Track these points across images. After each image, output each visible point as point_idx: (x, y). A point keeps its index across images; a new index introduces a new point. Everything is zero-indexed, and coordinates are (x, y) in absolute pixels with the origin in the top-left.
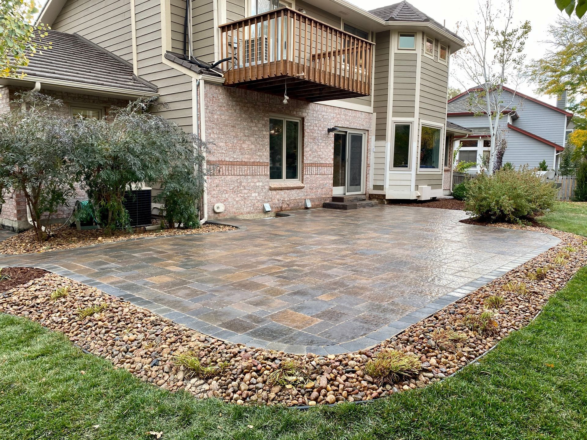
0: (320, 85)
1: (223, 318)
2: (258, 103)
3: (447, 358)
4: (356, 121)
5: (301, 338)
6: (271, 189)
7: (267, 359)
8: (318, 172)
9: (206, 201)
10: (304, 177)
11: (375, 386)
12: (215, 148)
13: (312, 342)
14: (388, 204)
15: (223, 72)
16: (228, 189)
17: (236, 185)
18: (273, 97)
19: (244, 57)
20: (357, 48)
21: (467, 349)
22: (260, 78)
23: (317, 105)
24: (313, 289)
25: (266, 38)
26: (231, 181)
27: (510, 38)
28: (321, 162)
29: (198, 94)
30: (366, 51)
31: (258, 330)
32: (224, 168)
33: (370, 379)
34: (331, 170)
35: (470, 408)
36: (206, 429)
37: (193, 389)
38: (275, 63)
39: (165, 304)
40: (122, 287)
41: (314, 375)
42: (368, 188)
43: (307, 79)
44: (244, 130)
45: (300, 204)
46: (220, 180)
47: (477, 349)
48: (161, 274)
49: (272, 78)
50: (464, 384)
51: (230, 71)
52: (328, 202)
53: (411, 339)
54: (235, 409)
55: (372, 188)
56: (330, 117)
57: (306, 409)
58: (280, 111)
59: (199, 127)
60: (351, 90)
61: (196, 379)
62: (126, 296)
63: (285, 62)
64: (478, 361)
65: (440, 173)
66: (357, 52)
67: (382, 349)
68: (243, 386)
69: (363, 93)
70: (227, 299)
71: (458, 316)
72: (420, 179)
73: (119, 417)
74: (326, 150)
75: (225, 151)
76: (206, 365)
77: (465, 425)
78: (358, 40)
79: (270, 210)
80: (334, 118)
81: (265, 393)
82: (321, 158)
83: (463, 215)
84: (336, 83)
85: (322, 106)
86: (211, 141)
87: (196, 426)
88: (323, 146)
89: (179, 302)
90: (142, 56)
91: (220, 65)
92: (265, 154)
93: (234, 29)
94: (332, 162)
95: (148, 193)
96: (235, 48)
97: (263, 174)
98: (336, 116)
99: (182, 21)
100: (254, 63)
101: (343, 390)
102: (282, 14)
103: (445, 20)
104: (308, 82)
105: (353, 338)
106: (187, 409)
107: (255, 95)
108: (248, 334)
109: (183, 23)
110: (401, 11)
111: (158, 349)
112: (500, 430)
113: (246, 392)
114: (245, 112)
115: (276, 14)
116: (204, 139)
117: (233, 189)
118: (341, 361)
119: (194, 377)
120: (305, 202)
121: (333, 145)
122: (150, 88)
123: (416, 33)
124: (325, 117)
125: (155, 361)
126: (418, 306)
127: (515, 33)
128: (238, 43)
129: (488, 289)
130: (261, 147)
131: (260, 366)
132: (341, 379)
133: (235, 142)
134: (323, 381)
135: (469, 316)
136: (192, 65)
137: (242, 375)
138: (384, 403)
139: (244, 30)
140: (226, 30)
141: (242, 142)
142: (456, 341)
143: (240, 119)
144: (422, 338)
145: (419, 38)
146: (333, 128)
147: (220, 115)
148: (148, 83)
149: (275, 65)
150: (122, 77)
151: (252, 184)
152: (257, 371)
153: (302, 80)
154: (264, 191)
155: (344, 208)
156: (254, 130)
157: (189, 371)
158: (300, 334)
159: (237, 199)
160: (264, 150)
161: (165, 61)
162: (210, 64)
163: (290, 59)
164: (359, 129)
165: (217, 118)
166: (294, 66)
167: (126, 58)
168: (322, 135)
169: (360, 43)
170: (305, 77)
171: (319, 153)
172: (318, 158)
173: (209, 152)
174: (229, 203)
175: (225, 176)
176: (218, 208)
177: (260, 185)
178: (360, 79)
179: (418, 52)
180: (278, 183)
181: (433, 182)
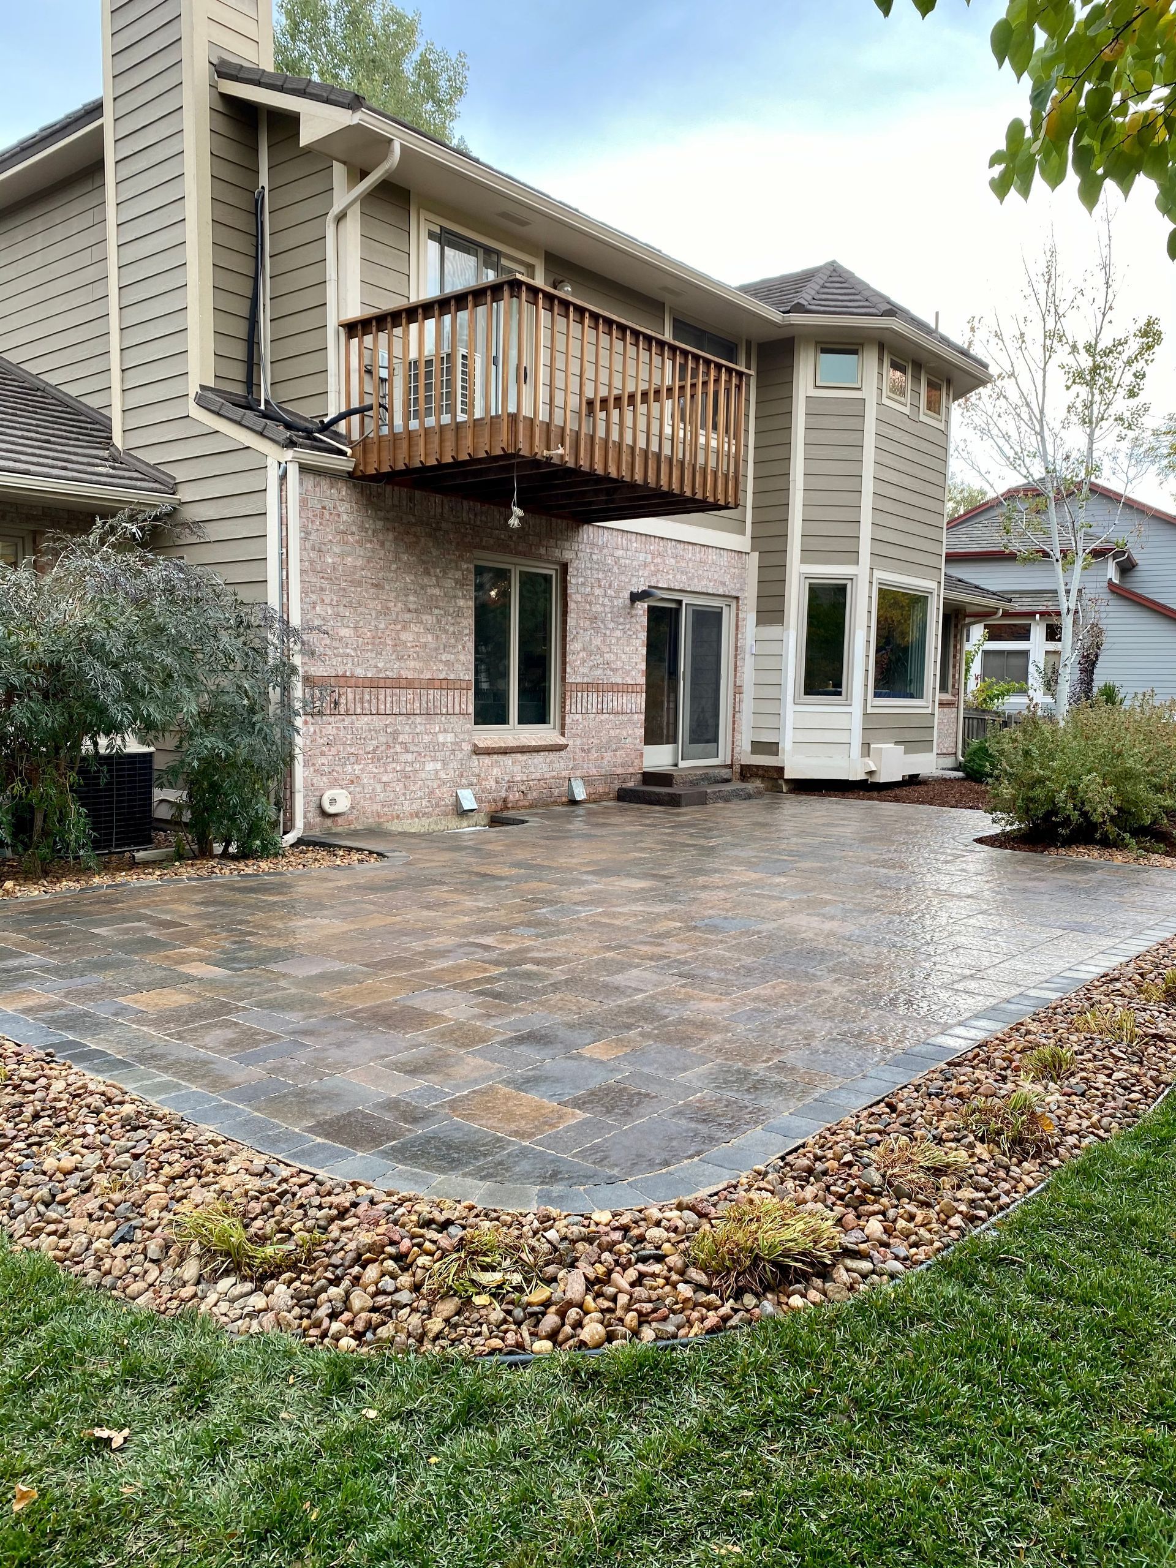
0: (607, 478)
1: (319, 1109)
2: (444, 525)
3: (911, 1218)
4: (706, 574)
5: (525, 1166)
6: (477, 751)
7: (428, 1223)
8: (605, 706)
9: (299, 784)
10: (568, 720)
11: (712, 1296)
12: (328, 642)
13: (555, 1177)
14: (790, 791)
15: (352, 442)
16: (361, 752)
17: (383, 739)
18: (485, 508)
19: (407, 404)
20: (705, 383)
21: (967, 1193)
22: (448, 459)
23: (600, 530)
24: (571, 1026)
25: (464, 357)
26: (370, 730)
27: (1108, 361)
28: (613, 680)
29: (282, 501)
30: (728, 391)
31: (412, 1143)
32: (350, 696)
33: (701, 1278)
34: (641, 701)
35: (962, 1357)
36: (247, 1421)
37: (224, 1307)
38: (488, 421)
39: (165, 1069)
40: (54, 1022)
41: (551, 1269)
42: (737, 750)
43: (571, 464)
44: (406, 595)
45: (556, 792)
46: (338, 728)
47: (995, 1191)
48: (162, 984)
49: (480, 461)
50: (951, 1290)
51: (368, 441)
52: (630, 785)
53: (819, 1166)
54: (331, 1363)
55: (749, 748)
56: (635, 563)
57: (525, 1364)
58: (503, 547)
59: (284, 586)
60: (688, 493)
61: (231, 1280)
62: (62, 1046)
63: (514, 418)
64: (994, 1227)
65: (929, 711)
66: (705, 394)
67: (741, 1193)
68: (359, 1300)
69: (721, 502)
70: (334, 1054)
71: (949, 1103)
72: (874, 727)
73: (13, 1388)
74: (627, 649)
75: (355, 649)
76: (262, 1239)
77: (947, 1407)
78: (708, 362)
79: (475, 807)
80: (646, 565)
81: (415, 1319)
82: (612, 670)
83: (984, 823)
84: (650, 474)
85: (615, 533)
86: (317, 623)
87: (221, 1412)
88: (618, 639)
89: (204, 1063)
90: (136, 398)
91: (343, 423)
92: (462, 658)
93: (380, 330)
94: (642, 680)
95: (144, 762)
96: (383, 380)
97: (457, 711)
98: (653, 558)
99: (244, 309)
100: (431, 422)
101: (628, 1309)
102: (506, 293)
103: (937, 314)
104: (576, 472)
105: (666, 1164)
106: (200, 1367)
107: (436, 504)
108: (385, 1154)
109: (245, 312)
110: (823, 287)
111: (136, 1195)
112: (1038, 1419)
113: (364, 1315)
114: (409, 547)
115: (490, 293)
116: (295, 621)
117: (374, 751)
118: (625, 1229)
119: (227, 1273)
120: (570, 786)
121: (643, 635)
122: (156, 481)
123: (862, 345)
124: (622, 561)
125: (124, 1228)
126: (848, 1074)
127: (1120, 348)
128: (390, 368)
129: (1034, 1027)
130: (452, 641)
131: (406, 1244)
132: (622, 1280)
133: (382, 626)
134: (573, 1285)
135: (978, 1102)
136: (268, 422)
137: (356, 1269)
138: (734, 1345)
139: (406, 333)
140: (360, 333)
141: (399, 627)
142: (938, 1171)
143: (394, 567)
144: (849, 1165)
145: (871, 358)
146: (644, 591)
147: (342, 556)
148: (150, 470)
149: (487, 428)
150: (82, 452)
151: (427, 738)
152: (398, 1258)
153: (555, 465)
154: (460, 756)
155: (674, 801)
156: (432, 596)
157: (213, 1257)
158: (524, 1152)
159: (385, 779)
160: (460, 647)
161: (196, 412)
162: (317, 421)
163: (527, 411)
164: (713, 595)
165: (333, 563)
166: (537, 430)
167: (93, 402)
168: (615, 609)
169: (712, 371)
170: (567, 459)
171: (606, 656)
172: (604, 669)
173: (310, 653)
174: (363, 787)
175: (354, 717)
176: (333, 801)
177: (449, 740)
178: (712, 463)
179: (869, 393)
180: (496, 736)
181: (911, 735)
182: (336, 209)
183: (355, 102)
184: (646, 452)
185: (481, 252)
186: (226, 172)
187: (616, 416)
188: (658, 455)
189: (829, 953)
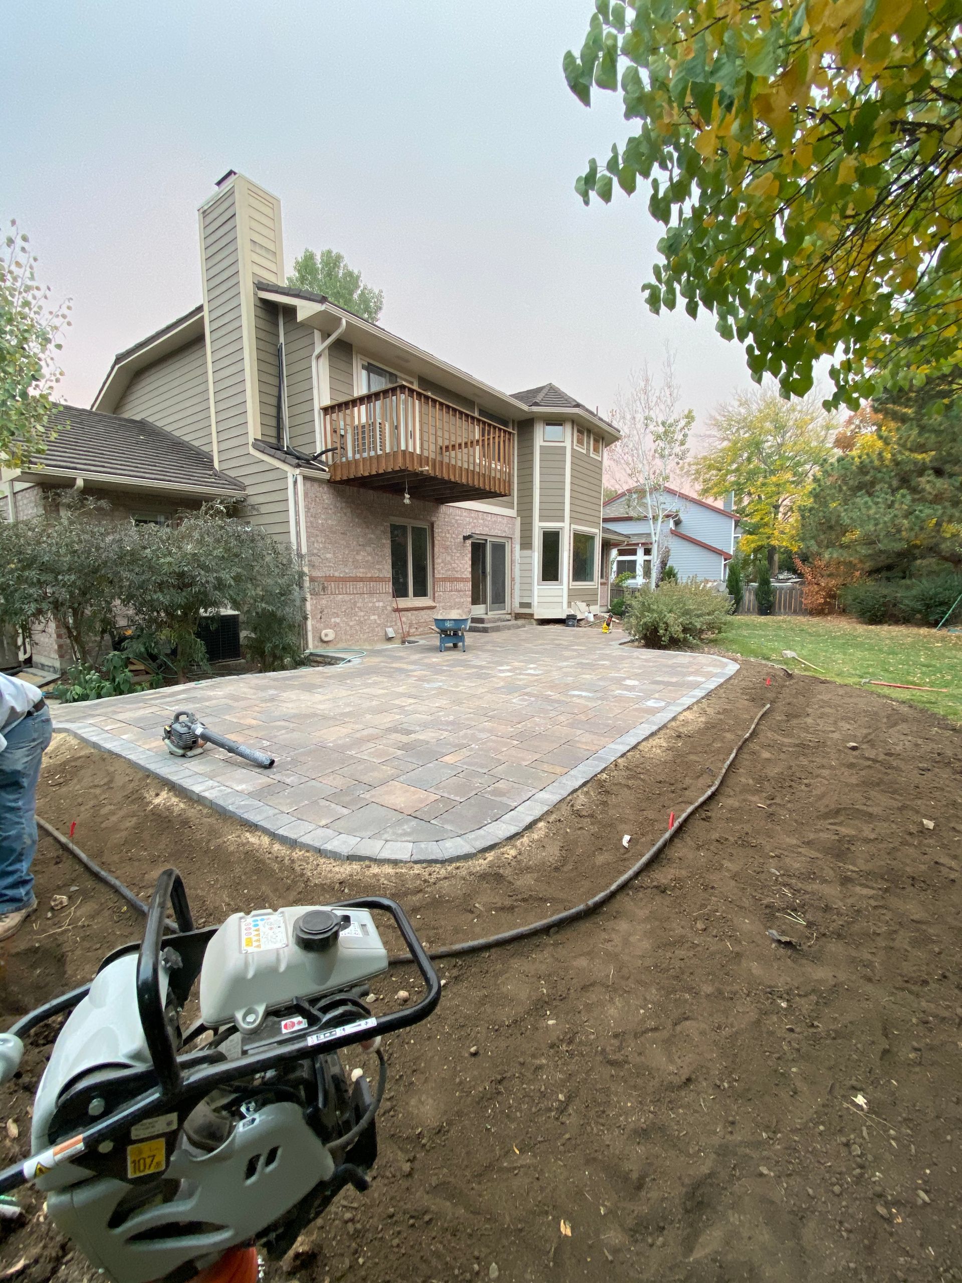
0: (450, 482)
2: (374, 505)
4: (498, 527)
6: (395, 610)
8: (453, 588)
9: (309, 627)
10: (436, 595)
12: (321, 560)
14: (537, 624)
15: (329, 465)
16: (339, 612)
17: (349, 606)
18: (394, 497)
19: (354, 447)
20: (494, 438)
22: (374, 473)
23: (449, 507)
25: (380, 424)
26: (343, 602)
27: (672, 429)
28: (456, 576)
29: (296, 493)
30: (504, 441)
32: (333, 586)
34: (469, 585)
38: (392, 453)
42: (514, 606)
43: (432, 475)
44: (358, 538)
46: (327, 601)
49: (389, 473)
51: (336, 464)
55: (518, 606)
56: (465, 522)
58: (403, 515)
59: (298, 534)
63: (404, 452)
65: (596, 587)
66: (494, 442)
69: (503, 493)
72: (573, 595)
74: (462, 562)
75: (334, 564)
78: (495, 427)
79: (394, 636)
80: (470, 523)
82: (456, 571)
84: (469, 480)
85: (455, 508)
86: (315, 551)
88: (458, 557)
90: (225, 446)
91: (324, 456)
92: (386, 567)
93: (339, 411)
94: (470, 576)
95: (235, 619)
96: (342, 436)
97: (384, 591)
98: (472, 520)
99: (274, 401)
100: (365, 455)
102: (399, 391)
103: (597, 407)
104: (434, 478)
107: (371, 495)
109: (275, 403)
110: (547, 394)
114: (359, 515)
115: (390, 392)
116: (304, 550)
117: (345, 611)
121: (470, 555)
122: (235, 485)
123: (564, 421)
124: (459, 521)
127: (677, 423)
128: (345, 430)
130: (381, 559)
133: (347, 552)
136: (287, 456)
139: (352, 412)
140: (330, 412)
141: (355, 553)
143: (351, 525)
145: (568, 428)
146: (469, 535)
147: (326, 520)
148: (232, 480)
149: (392, 457)
150: (199, 472)
151: (370, 605)
153: (425, 475)
154: (386, 612)
155: (485, 630)
156: (370, 538)
159: (351, 624)
160: (385, 562)
161: (252, 451)
162: (311, 455)
163: (411, 449)
164: (501, 536)
165: (322, 523)
166: (415, 458)
167: (205, 449)
168: (456, 544)
169: (497, 432)
170: (430, 472)
171: (453, 565)
172: (452, 571)
174: (341, 628)
175: (335, 595)
176: (326, 635)
177: (381, 605)
178: (498, 476)
179: (568, 444)
180: (403, 603)
181: (589, 597)
182: (316, 352)
183: (323, 300)
184: (467, 470)
185: (388, 375)
186: (262, 335)
187: (453, 453)
188: (473, 471)
189: (558, 701)
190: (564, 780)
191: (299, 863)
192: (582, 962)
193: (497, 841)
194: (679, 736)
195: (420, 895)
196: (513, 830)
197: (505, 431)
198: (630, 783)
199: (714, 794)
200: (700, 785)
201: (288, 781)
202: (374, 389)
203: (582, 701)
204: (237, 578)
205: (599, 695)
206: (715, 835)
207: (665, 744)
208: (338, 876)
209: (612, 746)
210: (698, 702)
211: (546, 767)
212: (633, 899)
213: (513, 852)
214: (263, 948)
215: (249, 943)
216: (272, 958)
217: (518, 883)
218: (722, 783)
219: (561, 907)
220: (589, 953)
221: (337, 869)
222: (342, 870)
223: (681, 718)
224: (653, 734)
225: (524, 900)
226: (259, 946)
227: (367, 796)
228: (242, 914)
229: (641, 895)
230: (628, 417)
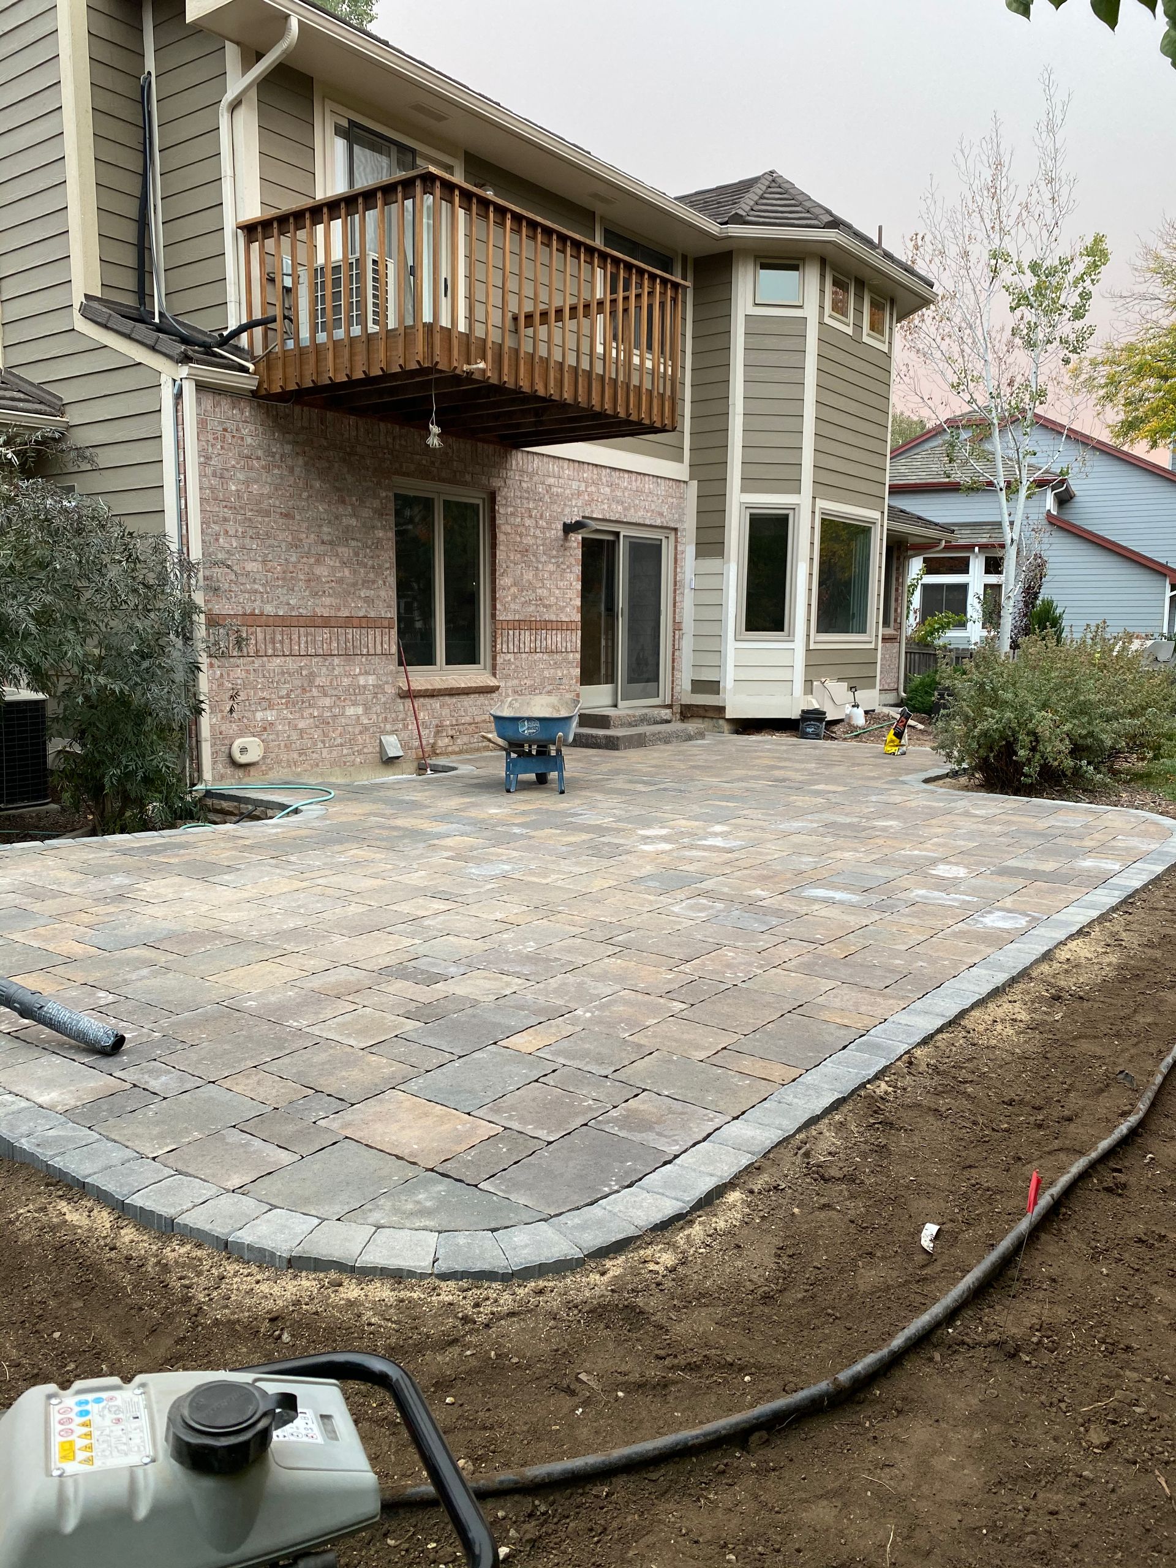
0: (534, 397)
2: (359, 449)
4: (642, 503)
6: (402, 694)
8: (538, 645)
9: (205, 731)
10: (499, 660)
12: (233, 577)
14: (731, 731)
15: (255, 358)
16: (273, 696)
17: (298, 683)
18: (403, 431)
19: (313, 315)
20: (638, 296)
22: (359, 375)
23: (530, 456)
25: (375, 262)
27: (1054, 281)
28: (546, 617)
29: (178, 422)
30: (662, 304)
32: (260, 636)
34: (576, 638)
38: (402, 331)
42: (677, 689)
43: (494, 381)
44: (320, 526)
46: (248, 671)
49: (395, 375)
51: (273, 356)
55: (689, 688)
56: (568, 491)
58: (424, 473)
59: (183, 516)
60: (622, 415)
63: (430, 328)
65: (872, 646)
66: (639, 308)
69: (658, 425)
72: (818, 665)
74: (561, 584)
75: (263, 585)
78: (641, 272)
79: (401, 753)
80: (579, 494)
82: (545, 606)
83: (933, 761)
84: (580, 392)
85: (545, 459)
86: (221, 556)
88: (551, 573)
91: (244, 336)
92: (383, 593)
93: (282, 233)
94: (577, 617)
95: (37, 710)
96: (287, 289)
97: (379, 651)
98: (586, 487)
99: (131, 209)
100: (340, 334)
102: (419, 189)
103: (880, 228)
104: (499, 389)
107: (350, 426)
109: (134, 213)
110: (762, 197)
114: (322, 474)
115: (400, 189)
116: (196, 553)
117: (288, 696)
121: (578, 569)
122: (41, 403)
123: (803, 259)
124: (554, 490)
127: (1066, 268)
128: (294, 275)
130: (372, 575)
133: (293, 559)
136: (162, 335)
139: (312, 235)
140: (260, 236)
143: (305, 495)
145: (812, 276)
146: (577, 522)
147: (247, 483)
148: (34, 390)
149: (401, 339)
151: (346, 681)
153: (477, 381)
154: (383, 700)
155: (611, 744)
156: (347, 527)
159: (302, 725)
160: (380, 582)
161: (80, 323)
162: (216, 334)
163: (445, 322)
164: (651, 526)
165: (237, 491)
166: (455, 342)
168: (548, 541)
169: (646, 282)
170: (489, 374)
171: (539, 591)
172: (537, 605)
173: (214, 590)
174: (277, 735)
175: (265, 659)
176: (244, 750)
177: (371, 682)
178: (647, 385)
179: (811, 312)
180: (422, 678)
181: (853, 671)
182: (230, 96)
184: (575, 370)
185: (394, 149)
186: (106, 54)
187: (542, 331)
188: (589, 374)
189: (778, 913)
190: (788, 1094)
191: (180, 1272)
192: (822, 1513)
193: (631, 1231)
194: (1056, 998)
195: (456, 1350)
196: (669, 1208)
197: (664, 282)
198: (942, 1103)
199: (1133, 1133)
200: (1102, 1112)
201: (154, 1084)
202: (364, 182)
203: (833, 913)
204: (43, 618)
205: (874, 899)
206: (1137, 1228)
207: (1024, 1016)
208: (269, 1305)
209: (903, 1018)
210: (1103, 918)
211: (746, 1064)
212: (942, 1371)
213: (668, 1258)
214: (98, 1465)
215: (69, 1453)
216: (118, 1487)
217: (679, 1328)
218: (1153, 1104)
219: (775, 1384)
220: (836, 1493)
221: (264, 1288)
222: (276, 1290)
223: (1063, 954)
224: (996, 993)
225: (691, 1367)
226: (89, 1461)
227: (334, 1124)
228: (52, 1387)
229: (960, 1362)
230: (953, 250)
